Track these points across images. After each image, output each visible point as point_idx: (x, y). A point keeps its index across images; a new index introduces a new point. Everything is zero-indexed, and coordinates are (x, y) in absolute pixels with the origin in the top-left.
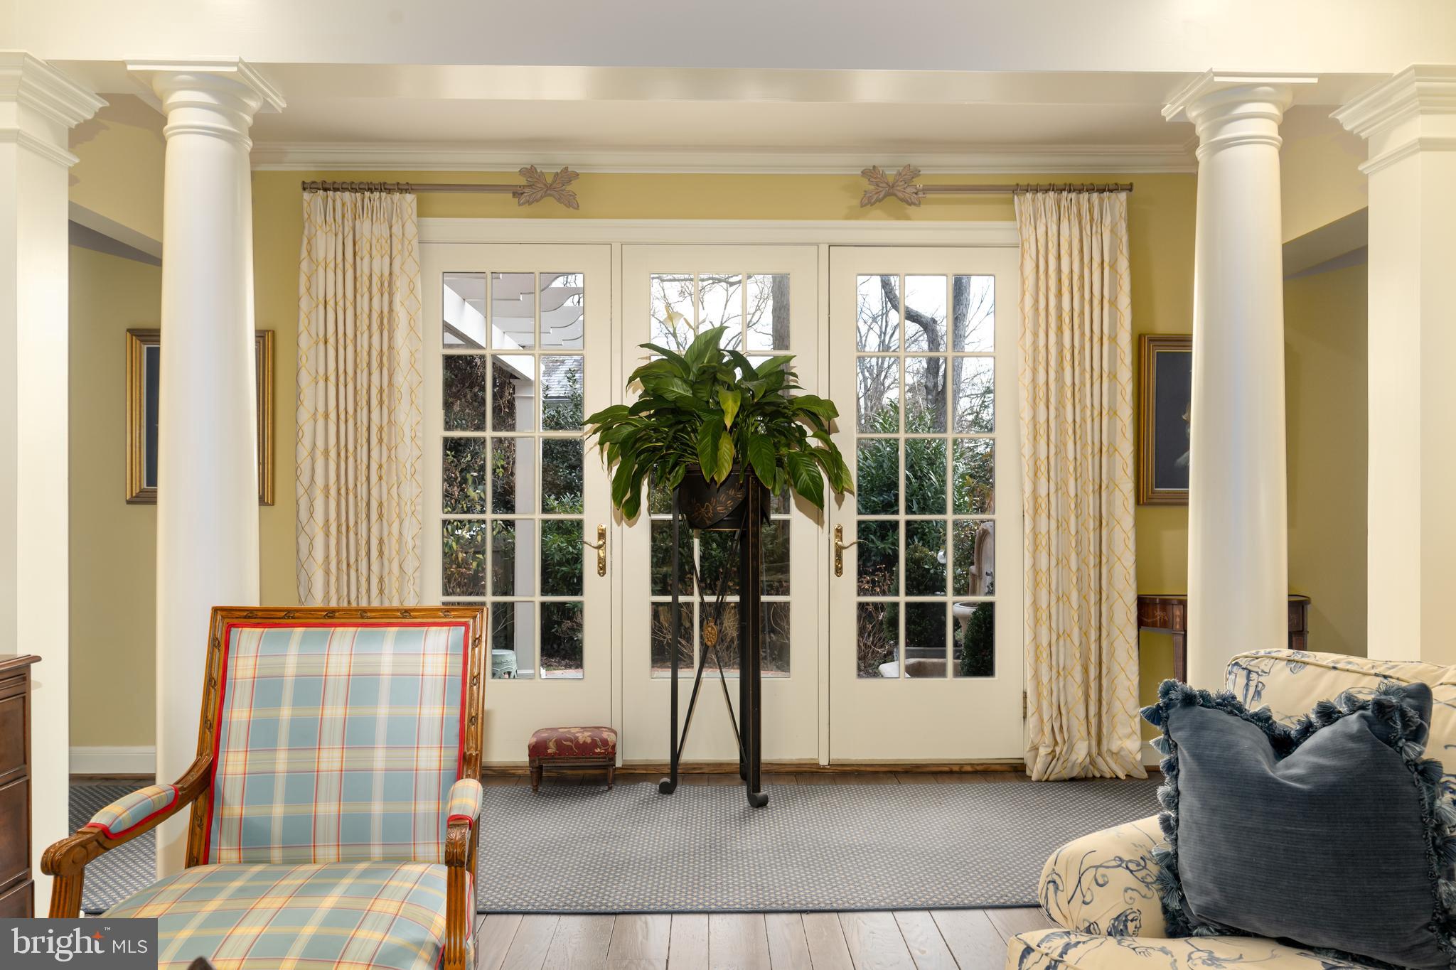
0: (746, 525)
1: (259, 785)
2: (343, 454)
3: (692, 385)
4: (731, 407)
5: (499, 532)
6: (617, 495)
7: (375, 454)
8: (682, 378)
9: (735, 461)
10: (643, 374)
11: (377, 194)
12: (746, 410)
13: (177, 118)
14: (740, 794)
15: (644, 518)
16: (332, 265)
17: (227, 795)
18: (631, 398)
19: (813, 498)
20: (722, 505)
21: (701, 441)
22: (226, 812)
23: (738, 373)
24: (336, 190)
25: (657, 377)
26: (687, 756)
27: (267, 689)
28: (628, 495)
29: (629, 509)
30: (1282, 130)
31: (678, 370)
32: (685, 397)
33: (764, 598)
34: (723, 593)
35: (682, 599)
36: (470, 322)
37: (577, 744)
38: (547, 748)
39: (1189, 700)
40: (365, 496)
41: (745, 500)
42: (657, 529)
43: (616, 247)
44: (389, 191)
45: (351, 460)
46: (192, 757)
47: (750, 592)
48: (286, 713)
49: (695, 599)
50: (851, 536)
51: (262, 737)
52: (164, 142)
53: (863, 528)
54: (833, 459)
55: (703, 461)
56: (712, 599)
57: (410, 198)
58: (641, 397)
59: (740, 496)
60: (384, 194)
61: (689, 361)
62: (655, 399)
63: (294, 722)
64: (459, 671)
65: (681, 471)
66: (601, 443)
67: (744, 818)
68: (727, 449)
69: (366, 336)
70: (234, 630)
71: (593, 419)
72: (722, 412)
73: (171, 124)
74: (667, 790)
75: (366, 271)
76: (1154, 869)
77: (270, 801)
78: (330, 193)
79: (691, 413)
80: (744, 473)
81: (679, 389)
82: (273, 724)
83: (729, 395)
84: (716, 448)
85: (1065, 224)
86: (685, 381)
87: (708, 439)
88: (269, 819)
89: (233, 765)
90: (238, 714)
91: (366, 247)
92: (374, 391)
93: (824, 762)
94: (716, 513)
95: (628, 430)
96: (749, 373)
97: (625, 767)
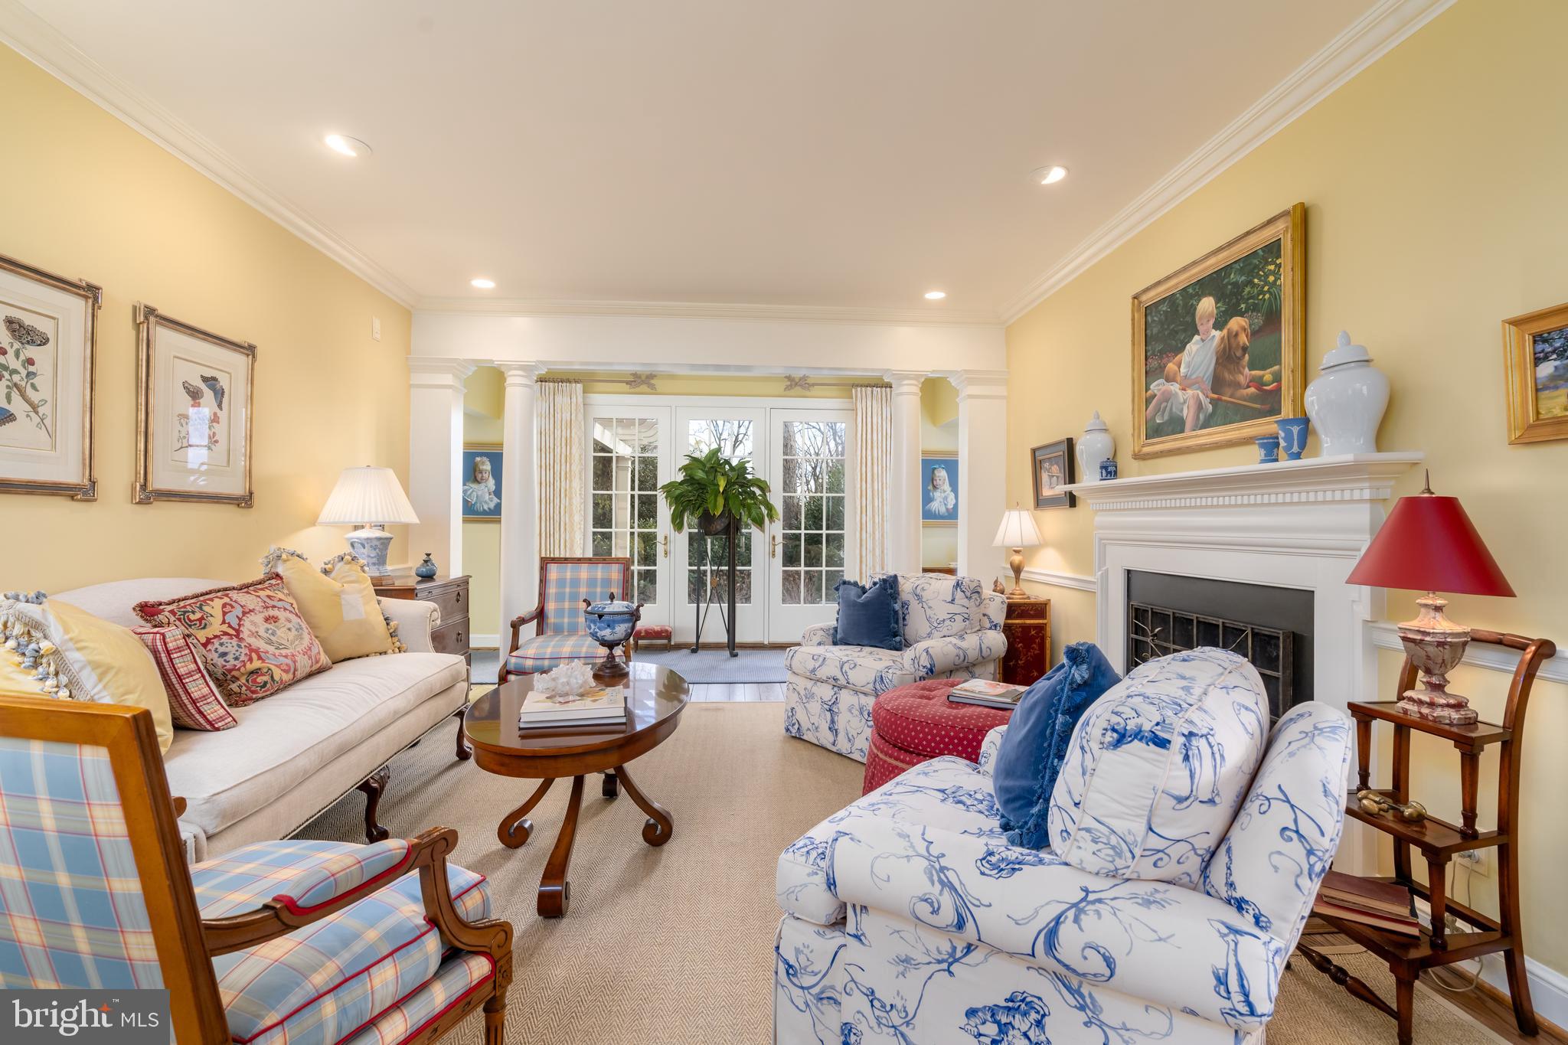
0: (730, 534)
1: (560, 612)
2: (548, 501)
3: (706, 473)
4: (722, 484)
5: (598, 543)
6: (673, 520)
7: (563, 501)
8: (702, 470)
9: (724, 506)
10: (685, 468)
11: (565, 384)
12: (730, 484)
13: (509, 381)
14: (727, 653)
15: (686, 530)
16: (544, 416)
17: (549, 616)
18: (680, 477)
19: (759, 523)
20: (719, 526)
21: (710, 498)
22: (549, 621)
23: (727, 467)
24: (546, 381)
25: (691, 469)
26: (701, 640)
27: (561, 582)
28: (678, 521)
29: (678, 524)
30: (922, 389)
31: (701, 466)
32: (703, 478)
33: (738, 568)
34: (720, 565)
35: (702, 568)
36: (607, 439)
37: (654, 632)
38: (641, 633)
39: (845, 583)
40: (558, 520)
41: (730, 523)
42: (691, 537)
43: (673, 408)
44: (570, 382)
45: (552, 504)
46: (537, 605)
47: (732, 566)
48: (567, 590)
49: (708, 568)
50: (779, 539)
51: (560, 598)
52: (504, 389)
53: (785, 536)
54: (769, 507)
55: (710, 507)
56: (715, 568)
57: (579, 386)
58: (684, 477)
59: (727, 522)
60: (568, 384)
61: (705, 462)
62: (690, 480)
63: (570, 593)
64: (622, 578)
65: (701, 510)
66: (666, 498)
67: (728, 659)
68: (721, 501)
69: (559, 448)
70: (548, 565)
71: (663, 487)
72: (718, 485)
73: (507, 383)
74: (694, 651)
75: (560, 418)
76: (832, 631)
77: (563, 617)
78: (543, 383)
79: (706, 485)
80: (727, 511)
81: (700, 474)
82: (564, 594)
83: (722, 478)
84: (716, 501)
85: (874, 402)
86: (703, 471)
87: (713, 497)
88: (563, 623)
89: (551, 607)
90: (552, 590)
91: (560, 407)
92: (563, 473)
93: (766, 642)
94: (716, 529)
95: (678, 492)
96: (732, 468)
97: (675, 645)
